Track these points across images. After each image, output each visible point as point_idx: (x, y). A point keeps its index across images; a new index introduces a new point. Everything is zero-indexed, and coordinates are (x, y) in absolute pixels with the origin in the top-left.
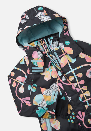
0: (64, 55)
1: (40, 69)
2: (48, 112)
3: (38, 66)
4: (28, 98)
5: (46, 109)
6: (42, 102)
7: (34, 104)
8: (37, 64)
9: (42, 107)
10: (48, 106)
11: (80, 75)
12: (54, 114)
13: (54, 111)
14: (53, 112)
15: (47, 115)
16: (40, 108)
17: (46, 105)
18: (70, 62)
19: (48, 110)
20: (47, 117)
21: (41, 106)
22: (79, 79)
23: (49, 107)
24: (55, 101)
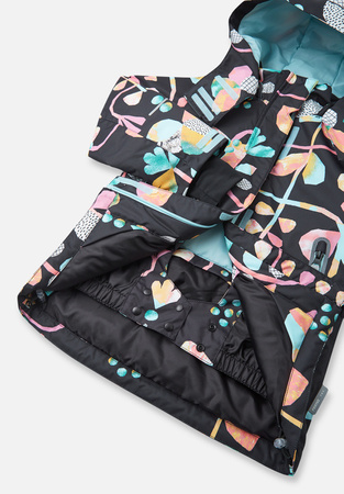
0: (308, 151)
1: (210, 109)
2: (175, 174)
3: (214, 99)
4: (141, 121)
5: (174, 159)
6: (172, 138)
7: (148, 137)
8: (217, 92)
9: (166, 152)
10: (180, 155)
11: (288, 225)
12: (189, 180)
13: (194, 173)
14: (190, 175)
15: (168, 179)
16: (158, 151)
17: (178, 150)
18: (300, 176)
19: (178, 166)
20: (167, 185)
21: (164, 146)
22: (276, 230)
23: (184, 160)
24: (207, 150)
